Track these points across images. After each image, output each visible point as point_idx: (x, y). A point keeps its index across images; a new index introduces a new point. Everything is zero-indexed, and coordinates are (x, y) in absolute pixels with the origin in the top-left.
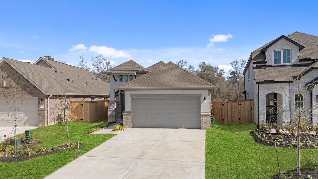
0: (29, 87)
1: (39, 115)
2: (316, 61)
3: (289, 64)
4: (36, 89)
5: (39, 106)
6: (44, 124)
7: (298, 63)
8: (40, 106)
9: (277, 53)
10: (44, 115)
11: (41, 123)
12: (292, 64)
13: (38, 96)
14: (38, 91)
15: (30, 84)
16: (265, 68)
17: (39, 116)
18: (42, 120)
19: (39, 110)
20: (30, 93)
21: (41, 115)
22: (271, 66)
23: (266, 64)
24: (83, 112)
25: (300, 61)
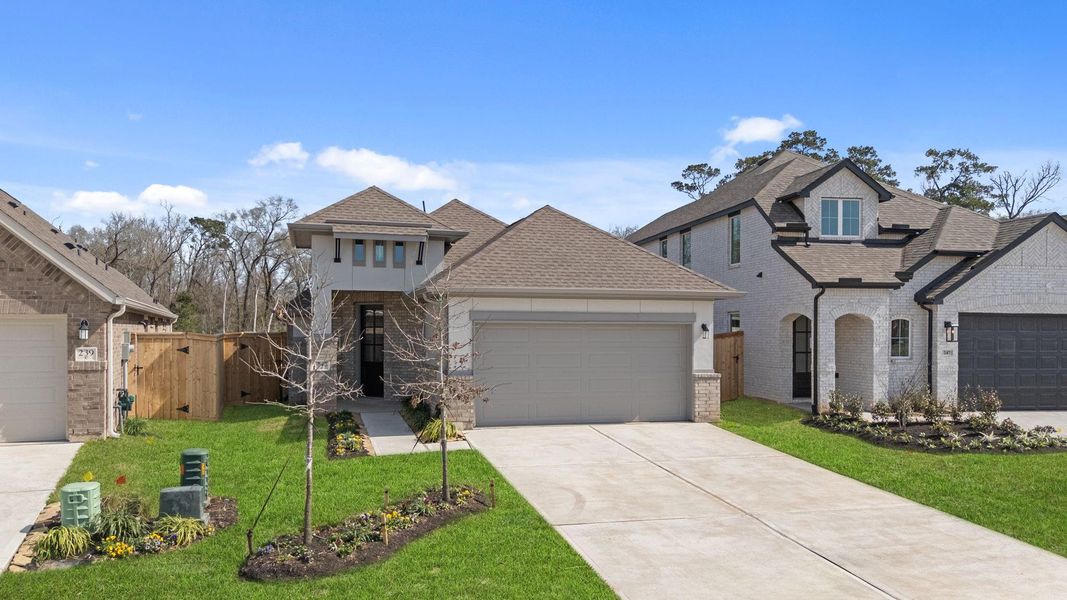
0: (21, 270)
1: (72, 394)
2: (918, 235)
3: (856, 238)
4: (57, 280)
5: (71, 353)
6: (98, 429)
7: (878, 237)
8: (77, 353)
9: (829, 206)
10: (98, 390)
11: (79, 426)
12: (864, 238)
13: (65, 311)
14: (69, 288)
15: (24, 253)
16: (807, 246)
17: (71, 399)
18: (85, 413)
19: (70, 372)
20: (27, 297)
21: (84, 391)
22: (816, 240)
23: (807, 235)
24: (190, 377)
25: (881, 230)
